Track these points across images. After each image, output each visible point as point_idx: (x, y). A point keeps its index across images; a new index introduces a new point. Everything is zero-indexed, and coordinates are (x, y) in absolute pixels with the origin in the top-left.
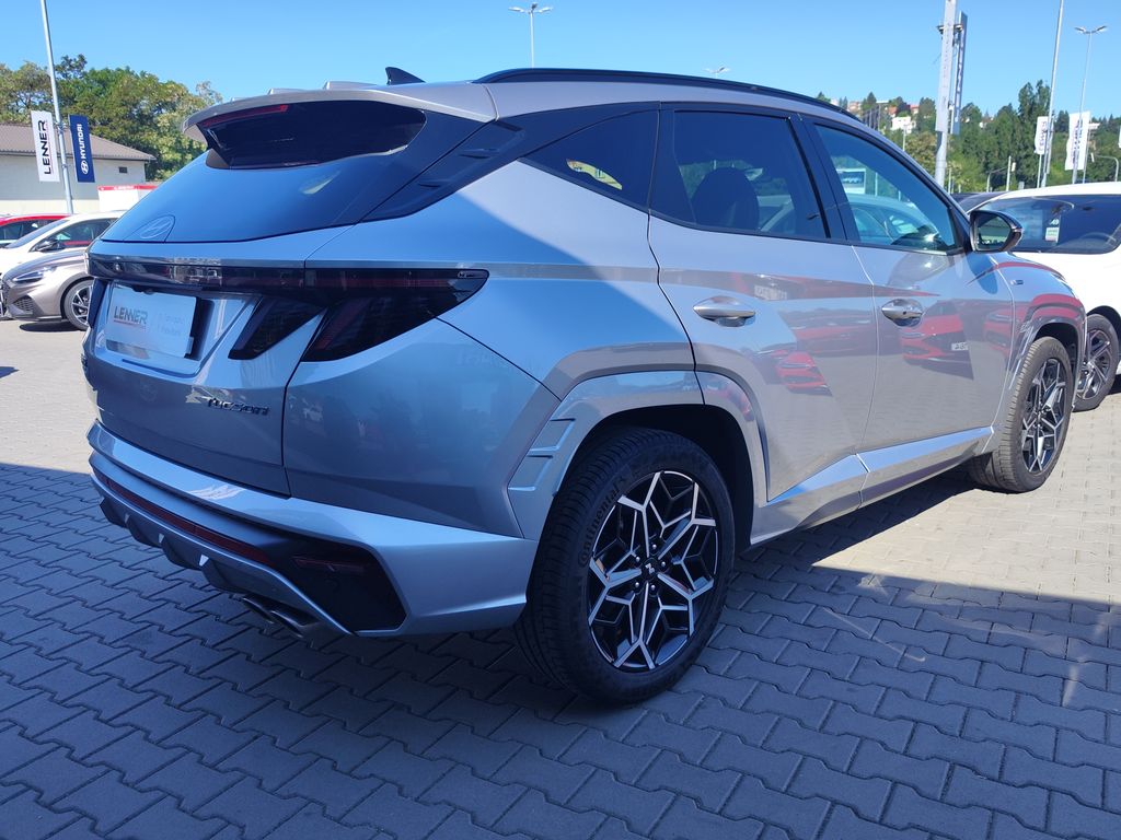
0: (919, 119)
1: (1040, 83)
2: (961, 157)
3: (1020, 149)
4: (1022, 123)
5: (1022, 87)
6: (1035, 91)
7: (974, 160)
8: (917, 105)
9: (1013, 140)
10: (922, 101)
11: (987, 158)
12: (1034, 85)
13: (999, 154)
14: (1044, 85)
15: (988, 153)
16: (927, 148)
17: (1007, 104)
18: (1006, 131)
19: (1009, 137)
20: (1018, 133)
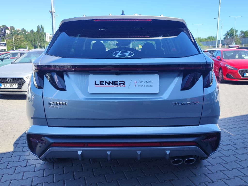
0: (11, 31)
1: (41, 25)
2: (26, 41)
3: (39, 40)
4: (39, 34)
5: (37, 26)
6: (40, 27)
7: (29, 42)
8: (10, 27)
9: (38, 38)
10: (11, 27)
11: (32, 42)
12: (40, 26)
13: (35, 41)
14: (42, 26)
15: (32, 40)
16: (18, 38)
17: (32, 30)
18: (35, 36)
19: (36, 37)
20: (38, 36)
